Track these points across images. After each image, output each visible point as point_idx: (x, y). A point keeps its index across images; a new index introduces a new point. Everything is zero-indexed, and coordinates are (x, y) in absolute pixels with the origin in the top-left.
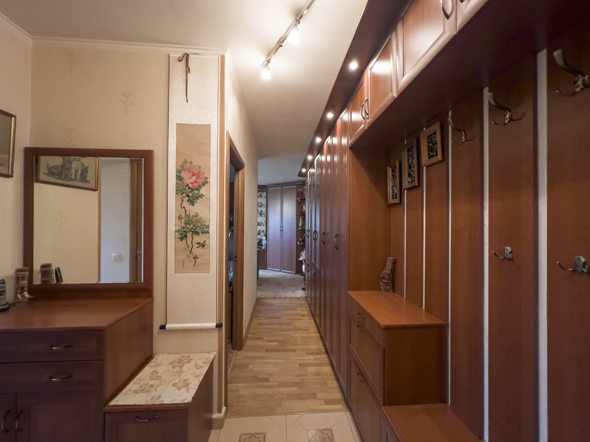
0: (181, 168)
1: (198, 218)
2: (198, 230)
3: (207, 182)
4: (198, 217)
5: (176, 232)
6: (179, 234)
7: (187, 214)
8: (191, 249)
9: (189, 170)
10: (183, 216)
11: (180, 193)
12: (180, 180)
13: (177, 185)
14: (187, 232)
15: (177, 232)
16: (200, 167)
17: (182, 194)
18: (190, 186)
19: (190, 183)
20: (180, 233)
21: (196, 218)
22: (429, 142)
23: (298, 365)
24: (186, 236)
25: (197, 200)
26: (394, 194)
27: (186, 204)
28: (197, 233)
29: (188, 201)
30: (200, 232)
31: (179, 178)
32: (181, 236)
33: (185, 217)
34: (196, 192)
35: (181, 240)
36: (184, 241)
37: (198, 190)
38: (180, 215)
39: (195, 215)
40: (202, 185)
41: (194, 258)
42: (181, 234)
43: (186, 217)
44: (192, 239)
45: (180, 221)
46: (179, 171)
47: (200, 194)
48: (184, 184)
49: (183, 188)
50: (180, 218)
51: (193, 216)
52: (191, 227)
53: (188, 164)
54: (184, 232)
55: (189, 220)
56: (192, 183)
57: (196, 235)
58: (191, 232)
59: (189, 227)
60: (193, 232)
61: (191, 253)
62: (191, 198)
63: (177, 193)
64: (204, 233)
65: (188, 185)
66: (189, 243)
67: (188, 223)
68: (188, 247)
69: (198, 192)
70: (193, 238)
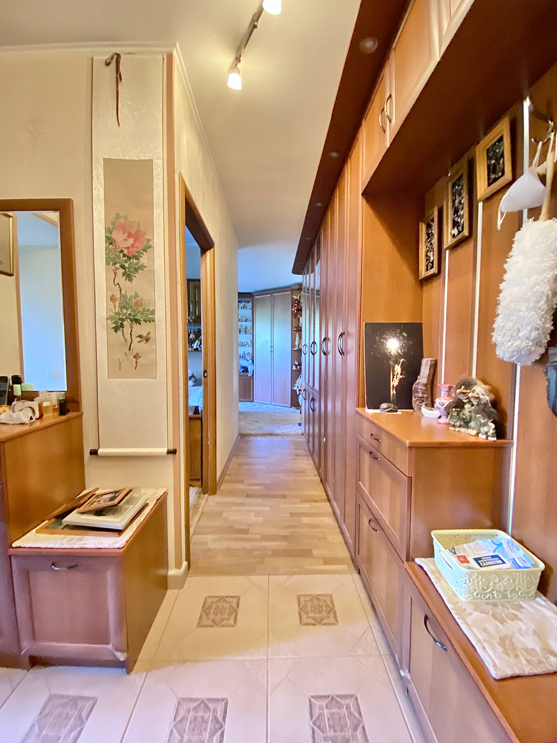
0: (113, 226)
1: (138, 301)
2: (139, 317)
3: (150, 247)
4: (138, 299)
5: (107, 319)
6: (112, 323)
7: (122, 293)
8: (129, 344)
9: (124, 229)
10: (118, 296)
11: (111, 263)
12: (111, 244)
13: (107, 252)
14: (123, 320)
15: (110, 320)
16: (139, 224)
17: (115, 264)
18: (126, 252)
19: (125, 248)
20: (113, 321)
21: (136, 300)
22: (489, 158)
23: (289, 515)
24: (122, 326)
25: (136, 273)
26: (429, 262)
27: (121, 279)
28: (137, 321)
29: (124, 274)
30: (142, 320)
31: (110, 241)
32: (115, 325)
33: (120, 298)
34: (135, 261)
35: (116, 331)
36: (120, 332)
37: (137, 258)
38: (113, 295)
39: (134, 295)
40: (142, 250)
41: (134, 357)
42: (115, 323)
43: (122, 298)
44: (131, 331)
45: (113, 304)
46: (108, 231)
47: (140, 264)
48: (116, 250)
49: (116, 255)
50: (112, 299)
51: (131, 297)
52: (129, 312)
53: (122, 220)
54: (120, 319)
55: (126, 302)
56: (128, 248)
57: (136, 324)
58: (129, 320)
59: (126, 313)
60: (131, 320)
61: (129, 350)
62: (127, 270)
63: (107, 263)
64: (147, 322)
65: (122, 251)
66: (128, 336)
67: (125, 307)
68: (126, 341)
69: (137, 261)
70: (132, 328)
